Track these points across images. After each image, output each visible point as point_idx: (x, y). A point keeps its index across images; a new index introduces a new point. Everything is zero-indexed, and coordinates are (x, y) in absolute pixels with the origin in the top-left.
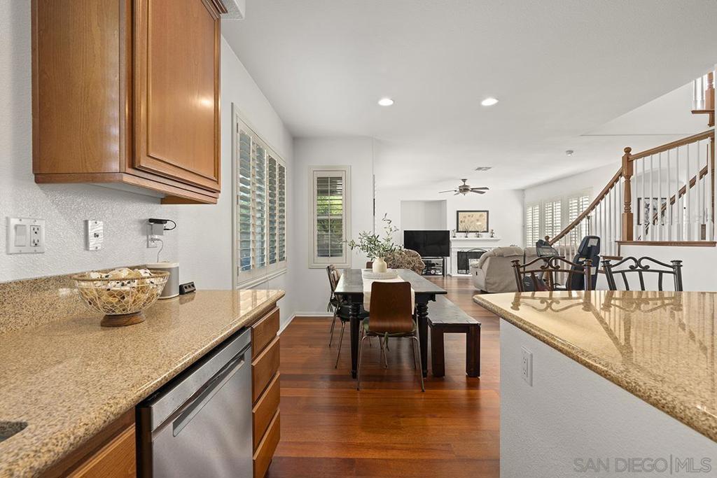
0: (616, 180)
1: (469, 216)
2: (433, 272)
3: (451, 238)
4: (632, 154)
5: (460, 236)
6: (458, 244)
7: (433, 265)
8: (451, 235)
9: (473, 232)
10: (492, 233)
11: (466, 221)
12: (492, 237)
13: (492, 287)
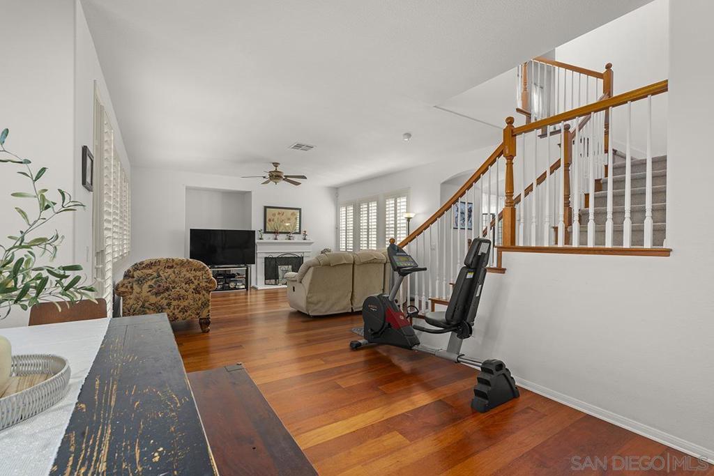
0: (491, 161)
1: (279, 214)
2: (232, 285)
3: (257, 241)
4: (515, 127)
5: (268, 238)
6: (266, 248)
7: (233, 276)
8: (257, 236)
9: (283, 233)
10: (305, 235)
11: (276, 220)
12: (305, 239)
13: (315, 308)
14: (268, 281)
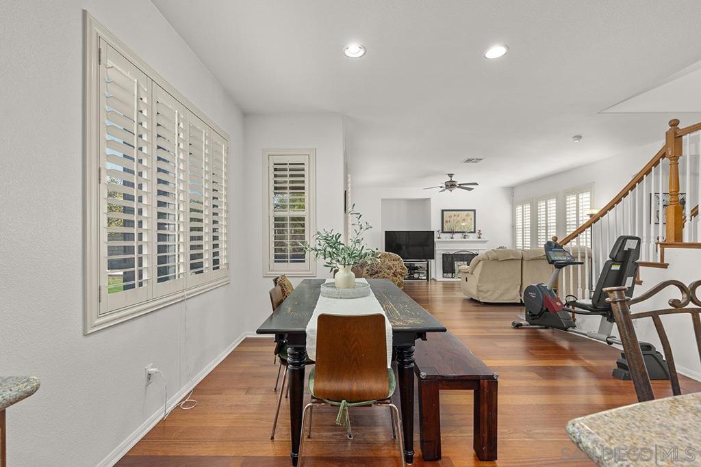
0: (655, 162)
1: (455, 215)
2: (416, 276)
3: (436, 240)
4: (682, 128)
5: (445, 237)
6: (443, 246)
7: (417, 268)
8: (436, 235)
9: (459, 232)
10: (480, 234)
11: (452, 221)
12: (479, 238)
13: (485, 296)
14: (445, 275)
